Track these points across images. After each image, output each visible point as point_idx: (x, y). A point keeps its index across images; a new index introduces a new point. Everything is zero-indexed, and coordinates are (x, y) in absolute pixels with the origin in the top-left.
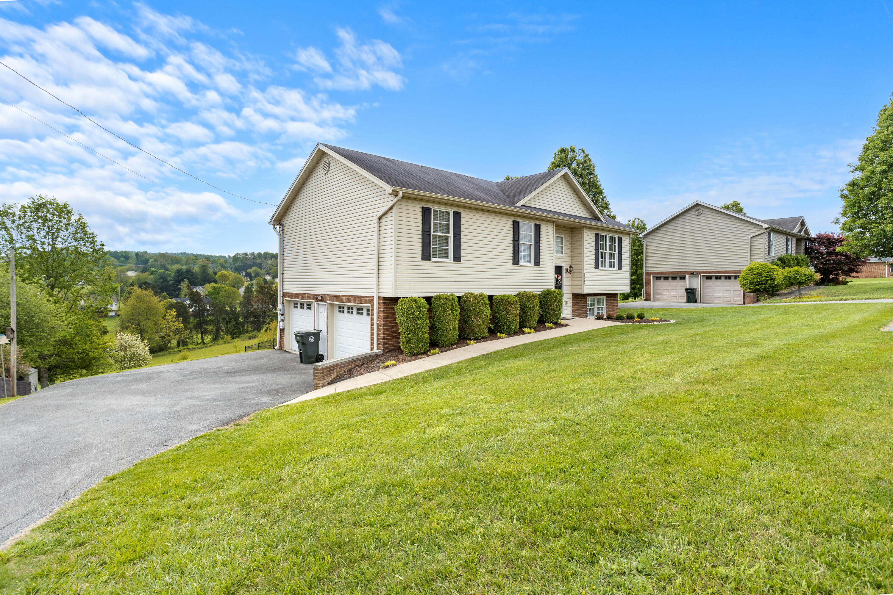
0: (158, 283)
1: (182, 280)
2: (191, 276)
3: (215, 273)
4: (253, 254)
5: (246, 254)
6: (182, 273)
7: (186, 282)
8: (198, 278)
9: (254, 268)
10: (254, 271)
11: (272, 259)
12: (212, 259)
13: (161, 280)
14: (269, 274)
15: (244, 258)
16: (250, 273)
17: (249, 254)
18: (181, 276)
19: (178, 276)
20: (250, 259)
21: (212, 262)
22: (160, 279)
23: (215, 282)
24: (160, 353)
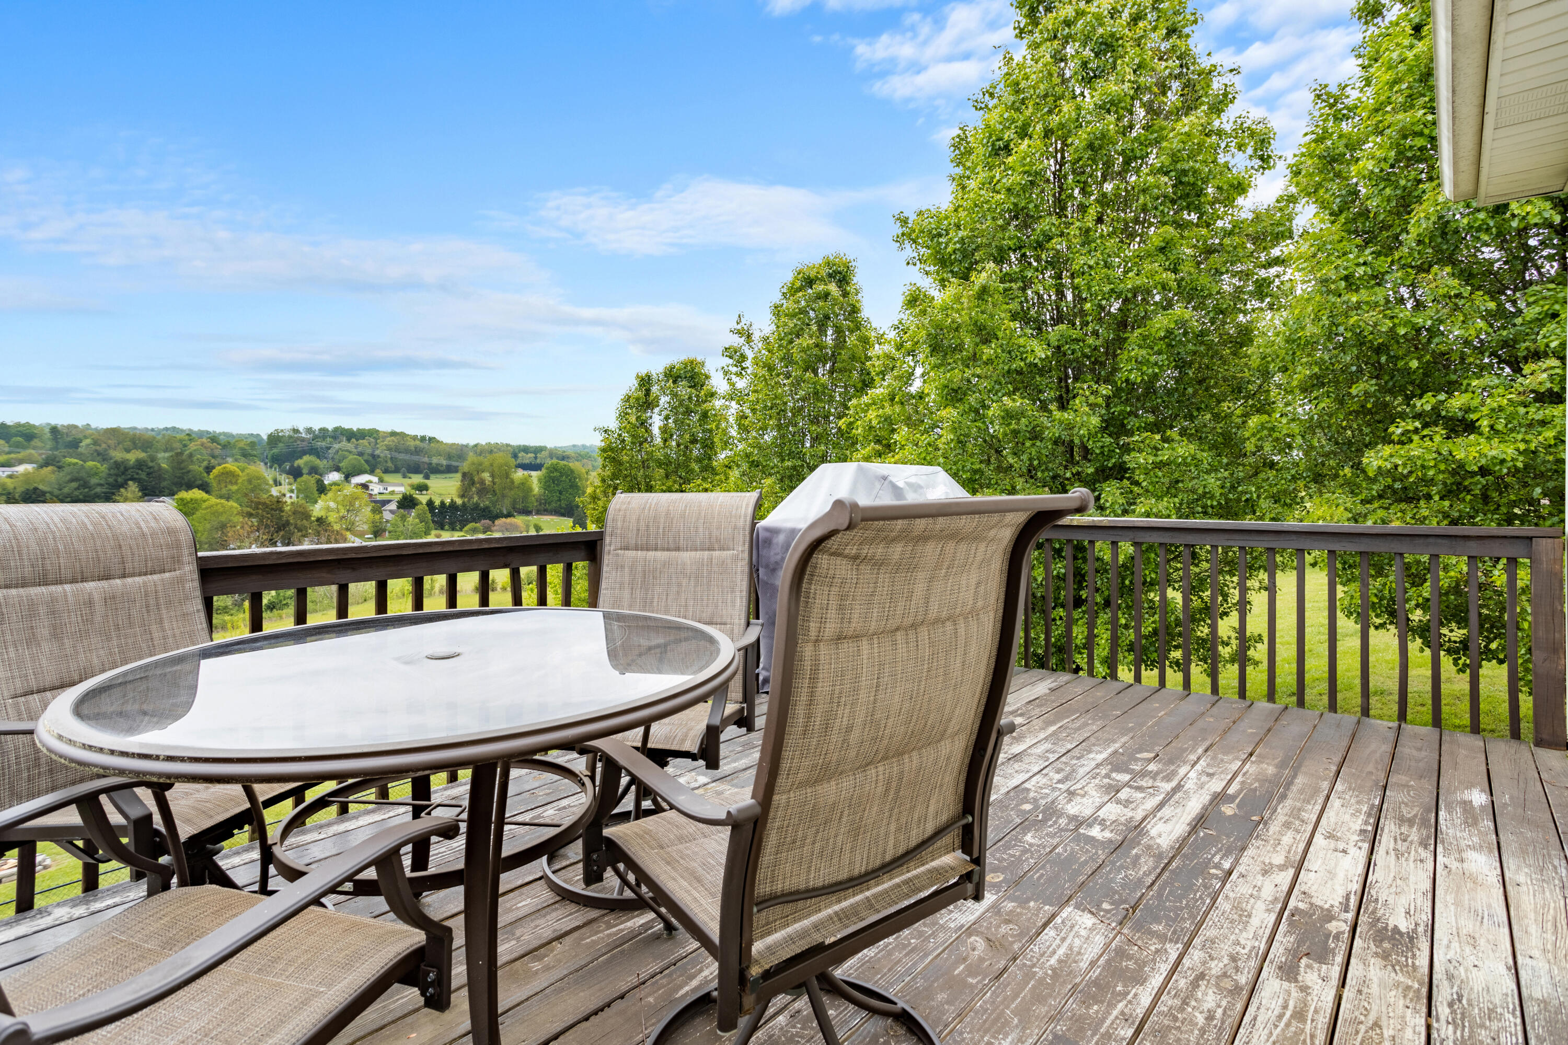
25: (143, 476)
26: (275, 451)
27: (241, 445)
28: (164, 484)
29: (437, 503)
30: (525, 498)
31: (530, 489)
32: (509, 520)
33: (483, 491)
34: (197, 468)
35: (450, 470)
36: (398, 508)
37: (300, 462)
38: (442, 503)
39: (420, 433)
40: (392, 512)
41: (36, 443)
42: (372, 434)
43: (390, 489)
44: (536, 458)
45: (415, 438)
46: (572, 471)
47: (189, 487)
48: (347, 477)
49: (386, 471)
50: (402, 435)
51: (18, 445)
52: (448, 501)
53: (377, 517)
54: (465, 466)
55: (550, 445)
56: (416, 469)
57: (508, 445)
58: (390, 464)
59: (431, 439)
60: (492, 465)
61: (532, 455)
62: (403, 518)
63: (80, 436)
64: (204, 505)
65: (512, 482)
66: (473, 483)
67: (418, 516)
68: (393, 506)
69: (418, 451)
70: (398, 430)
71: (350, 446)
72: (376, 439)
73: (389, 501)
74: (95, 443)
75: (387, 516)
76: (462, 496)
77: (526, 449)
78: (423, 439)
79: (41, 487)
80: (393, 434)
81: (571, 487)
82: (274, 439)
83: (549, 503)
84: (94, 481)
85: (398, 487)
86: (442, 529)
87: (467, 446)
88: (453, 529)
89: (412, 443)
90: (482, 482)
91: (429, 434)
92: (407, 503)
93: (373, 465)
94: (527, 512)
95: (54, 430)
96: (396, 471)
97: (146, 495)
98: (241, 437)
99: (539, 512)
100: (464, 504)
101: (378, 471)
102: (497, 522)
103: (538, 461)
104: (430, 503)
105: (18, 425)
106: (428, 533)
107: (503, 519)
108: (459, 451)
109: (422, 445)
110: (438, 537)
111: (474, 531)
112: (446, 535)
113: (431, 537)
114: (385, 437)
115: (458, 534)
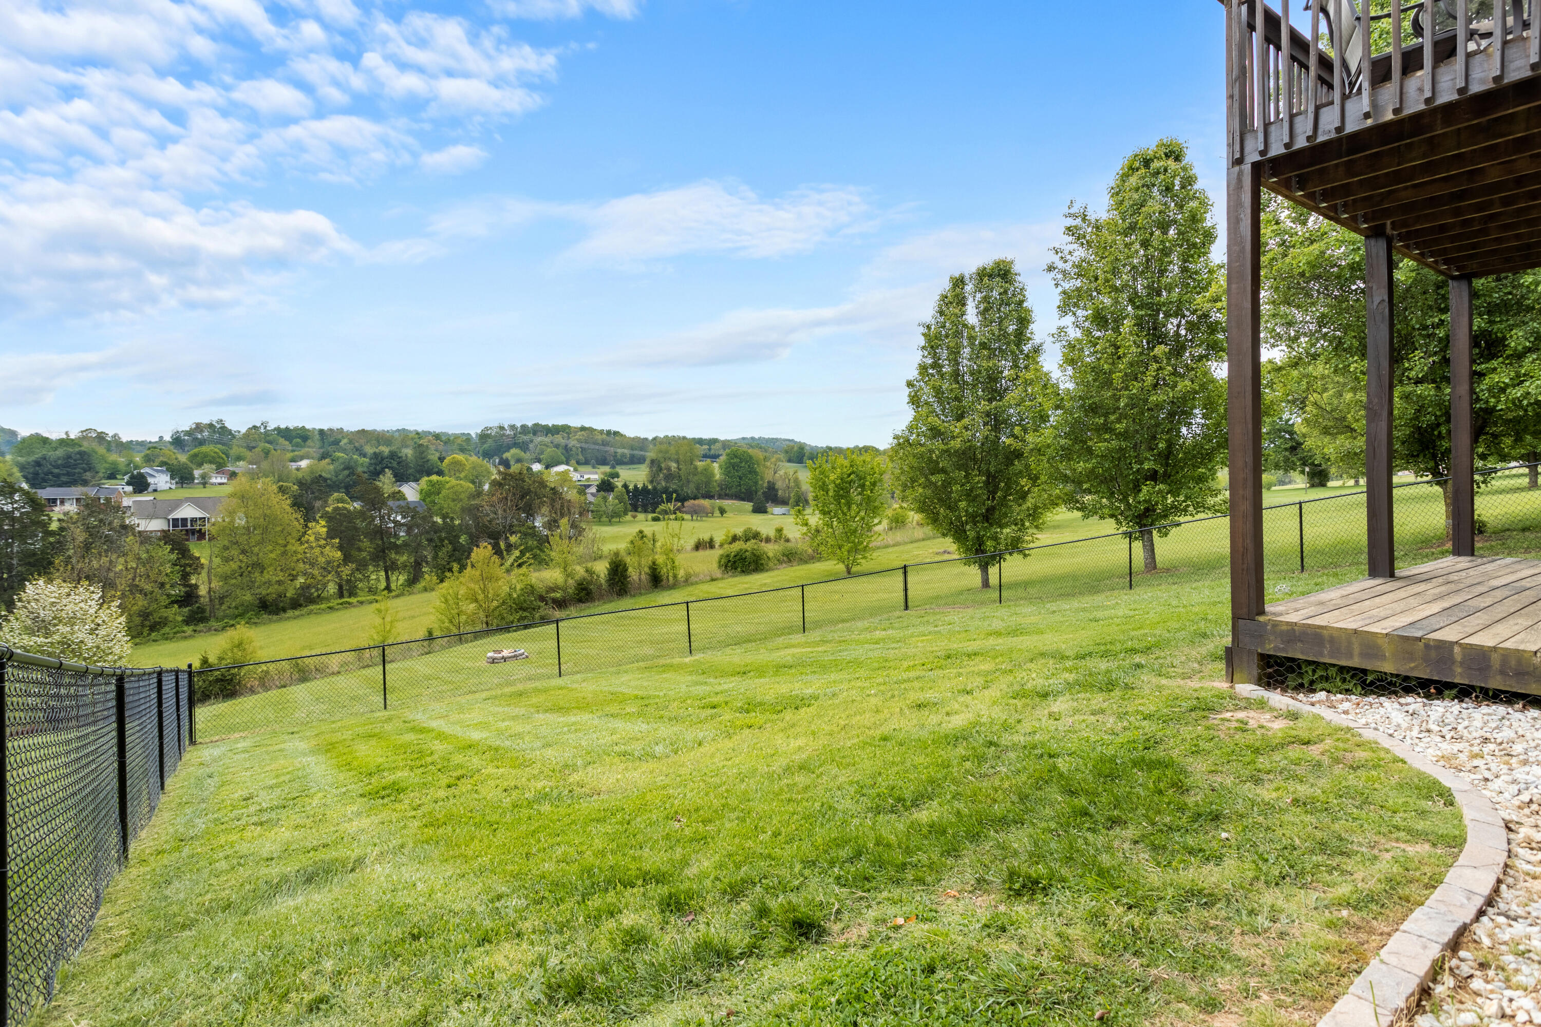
0: (341, 477)
1: (382, 471)
2: (399, 463)
3: (442, 459)
4: (513, 427)
5: (502, 428)
6: (383, 459)
7: (388, 473)
8: (410, 468)
9: (513, 451)
10: (513, 456)
11: (546, 435)
12: (444, 438)
13: (346, 472)
14: (539, 461)
15: (497, 433)
16: (507, 460)
17: (506, 427)
18: (379, 465)
19: (376, 464)
20: (508, 435)
21: (446, 443)
22: (344, 469)
23: (440, 473)
24: (290, 613)
25: (395, 464)
26: (485, 447)
27: (459, 441)
28: (410, 471)
29: (631, 487)
30: (708, 483)
31: (713, 475)
32: (696, 502)
33: (669, 477)
34: (433, 457)
35: (640, 460)
36: (598, 491)
37: (507, 455)
38: (636, 486)
39: (606, 428)
40: (592, 494)
41: (309, 442)
42: (564, 430)
43: (586, 477)
44: (710, 449)
45: (601, 432)
46: (751, 457)
47: (429, 475)
48: (547, 467)
49: (578, 463)
50: (591, 430)
51: (297, 445)
52: (640, 486)
53: (583, 498)
54: (651, 455)
55: (722, 438)
56: (603, 462)
57: (684, 438)
58: (581, 457)
59: (616, 433)
60: (677, 453)
61: (706, 447)
62: (605, 499)
63: (340, 437)
64: (447, 486)
65: (696, 468)
66: (661, 470)
67: (616, 498)
68: (593, 490)
69: (605, 443)
70: (587, 425)
71: (547, 440)
72: (568, 434)
73: (589, 486)
74: (350, 442)
75: (590, 498)
76: (651, 482)
77: (700, 441)
78: (609, 433)
79: (324, 474)
80: (583, 429)
81: (750, 472)
82: (484, 437)
83: (730, 488)
84: (360, 469)
85: (594, 476)
86: (636, 511)
87: (646, 439)
88: (646, 511)
89: (599, 437)
90: (669, 469)
91: (614, 428)
92: (606, 486)
93: (567, 456)
94: (711, 497)
95: (321, 432)
96: (586, 463)
97: (397, 481)
98: (457, 436)
99: (720, 497)
100: (655, 488)
101: (573, 462)
102: (686, 504)
103: (712, 452)
104: (625, 486)
105: (296, 429)
106: (625, 513)
107: (692, 501)
108: (641, 444)
109: (608, 439)
110: (634, 517)
111: (666, 512)
112: (641, 516)
113: (629, 517)
114: (576, 432)
115: (650, 516)
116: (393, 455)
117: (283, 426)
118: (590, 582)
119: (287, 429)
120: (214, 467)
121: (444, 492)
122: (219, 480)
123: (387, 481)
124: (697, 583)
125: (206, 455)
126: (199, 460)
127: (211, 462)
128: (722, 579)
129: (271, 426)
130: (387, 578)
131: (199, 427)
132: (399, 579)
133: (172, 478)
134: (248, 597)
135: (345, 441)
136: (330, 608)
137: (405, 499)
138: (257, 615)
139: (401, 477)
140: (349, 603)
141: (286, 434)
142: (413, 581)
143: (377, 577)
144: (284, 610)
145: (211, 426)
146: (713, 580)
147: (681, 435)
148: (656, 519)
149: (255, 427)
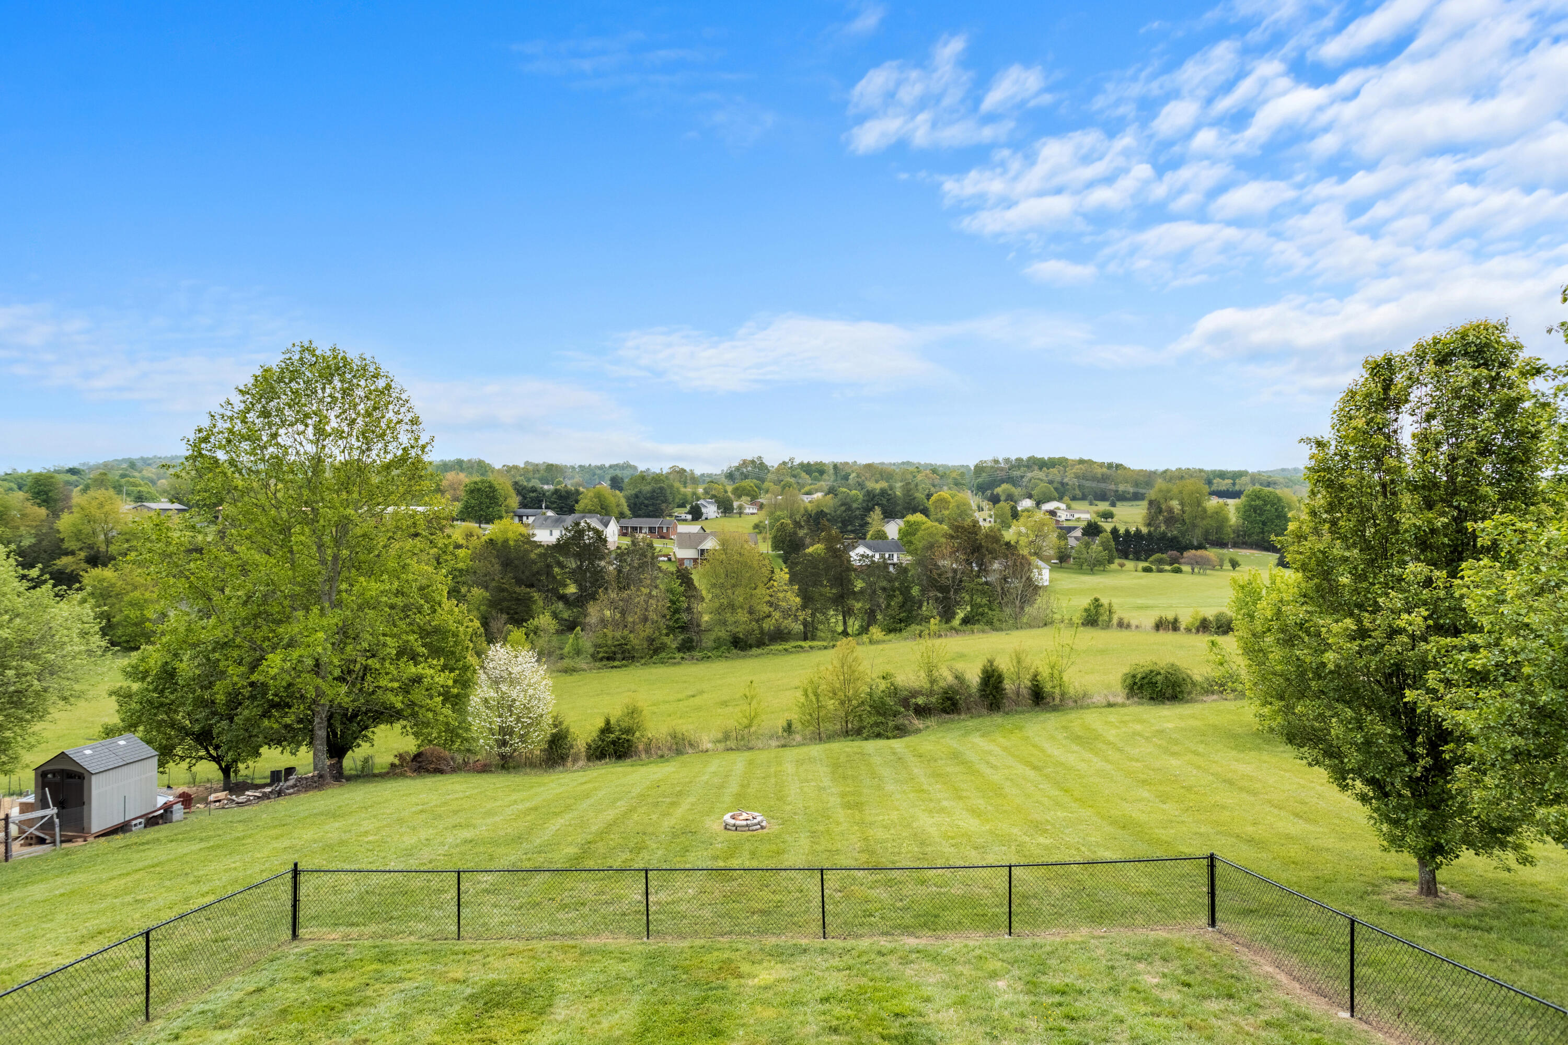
0: (838, 512)
1: (872, 509)
2: (888, 500)
3: (929, 496)
4: (1007, 460)
5: (996, 462)
6: (874, 496)
7: (878, 510)
8: (898, 505)
9: (1006, 486)
10: (1004, 491)
11: (1041, 469)
12: (941, 472)
13: (843, 508)
14: (1030, 496)
15: (992, 467)
16: (998, 494)
17: (1000, 460)
18: (873, 500)
19: (868, 501)
20: (1002, 469)
21: (942, 477)
22: (842, 505)
23: (925, 512)
24: (755, 651)
25: (884, 501)
26: (980, 480)
27: (954, 475)
28: (898, 508)
29: (1122, 531)
30: (1220, 529)
31: (1226, 519)
32: (1201, 551)
33: (1171, 520)
34: (920, 496)
35: (1137, 497)
36: (1083, 534)
37: (998, 490)
38: (1127, 531)
39: (1107, 460)
40: (1077, 538)
41: (825, 477)
42: (1061, 463)
43: (1076, 516)
44: (1234, 484)
45: (1102, 465)
46: (1279, 499)
47: (914, 511)
48: (1038, 504)
49: (1074, 498)
50: (1090, 462)
51: (816, 479)
52: (1133, 530)
53: (1063, 543)
54: (1152, 494)
55: (1252, 469)
56: (1102, 497)
57: (1201, 471)
58: (1077, 492)
59: (1118, 466)
60: (1181, 492)
61: (1230, 481)
62: (1087, 545)
63: (850, 471)
64: (923, 527)
65: (1205, 510)
66: (1160, 511)
67: (1102, 544)
68: (1078, 533)
69: (1104, 479)
70: (1086, 458)
71: (1041, 475)
72: (1065, 467)
73: (1074, 528)
74: (858, 476)
75: (1072, 542)
76: (1149, 525)
77: (1222, 475)
78: (1110, 466)
79: (825, 510)
80: (1081, 462)
81: (1278, 517)
82: (979, 469)
83: (1250, 536)
84: (855, 505)
85: (1084, 513)
86: (1127, 558)
87: (1155, 473)
88: (1138, 559)
89: (1099, 471)
90: (1171, 510)
91: (1116, 460)
92: (1092, 530)
93: (1061, 492)
94: (1222, 544)
95: (835, 467)
96: (1084, 498)
97: (886, 517)
98: (954, 469)
99: (1235, 545)
100: (1150, 533)
101: (1066, 498)
102: (1186, 554)
103: (1237, 488)
104: (1115, 531)
105: (816, 464)
106: (1110, 561)
107: (1193, 552)
108: (1147, 478)
109: (1108, 472)
110: (1122, 565)
111: (1161, 561)
112: (1130, 565)
113: (1114, 566)
114: (1073, 466)
115: (1142, 565)
116: (883, 492)
117: (805, 462)
118: (956, 692)
119: (808, 463)
120: (749, 499)
121: (920, 533)
122: (751, 511)
123: (876, 517)
124: (1088, 707)
125: (744, 489)
126: (739, 493)
127: (747, 495)
128: (1123, 705)
129: (797, 462)
130: (845, 623)
131: (745, 463)
132: (854, 625)
133: (718, 508)
134: (723, 634)
135: (854, 475)
136: (786, 650)
137: (886, 538)
138: (728, 650)
139: (889, 515)
140: (801, 647)
141: (807, 468)
142: (864, 630)
143: (835, 620)
144: (751, 647)
145: (753, 462)
146: (1110, 705)
147: (1198, 467)
148: (1147, 570)
149: (784, 463)
